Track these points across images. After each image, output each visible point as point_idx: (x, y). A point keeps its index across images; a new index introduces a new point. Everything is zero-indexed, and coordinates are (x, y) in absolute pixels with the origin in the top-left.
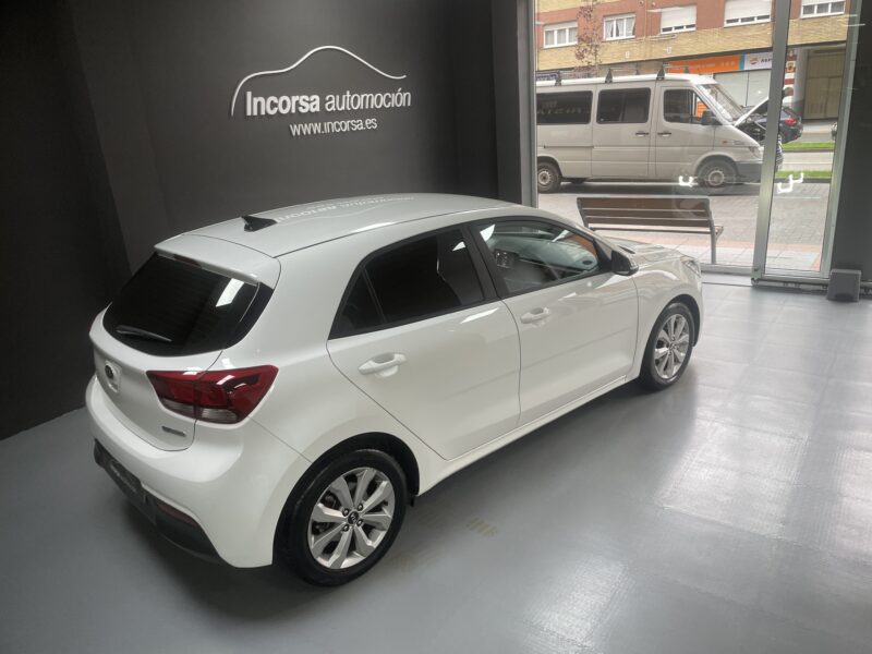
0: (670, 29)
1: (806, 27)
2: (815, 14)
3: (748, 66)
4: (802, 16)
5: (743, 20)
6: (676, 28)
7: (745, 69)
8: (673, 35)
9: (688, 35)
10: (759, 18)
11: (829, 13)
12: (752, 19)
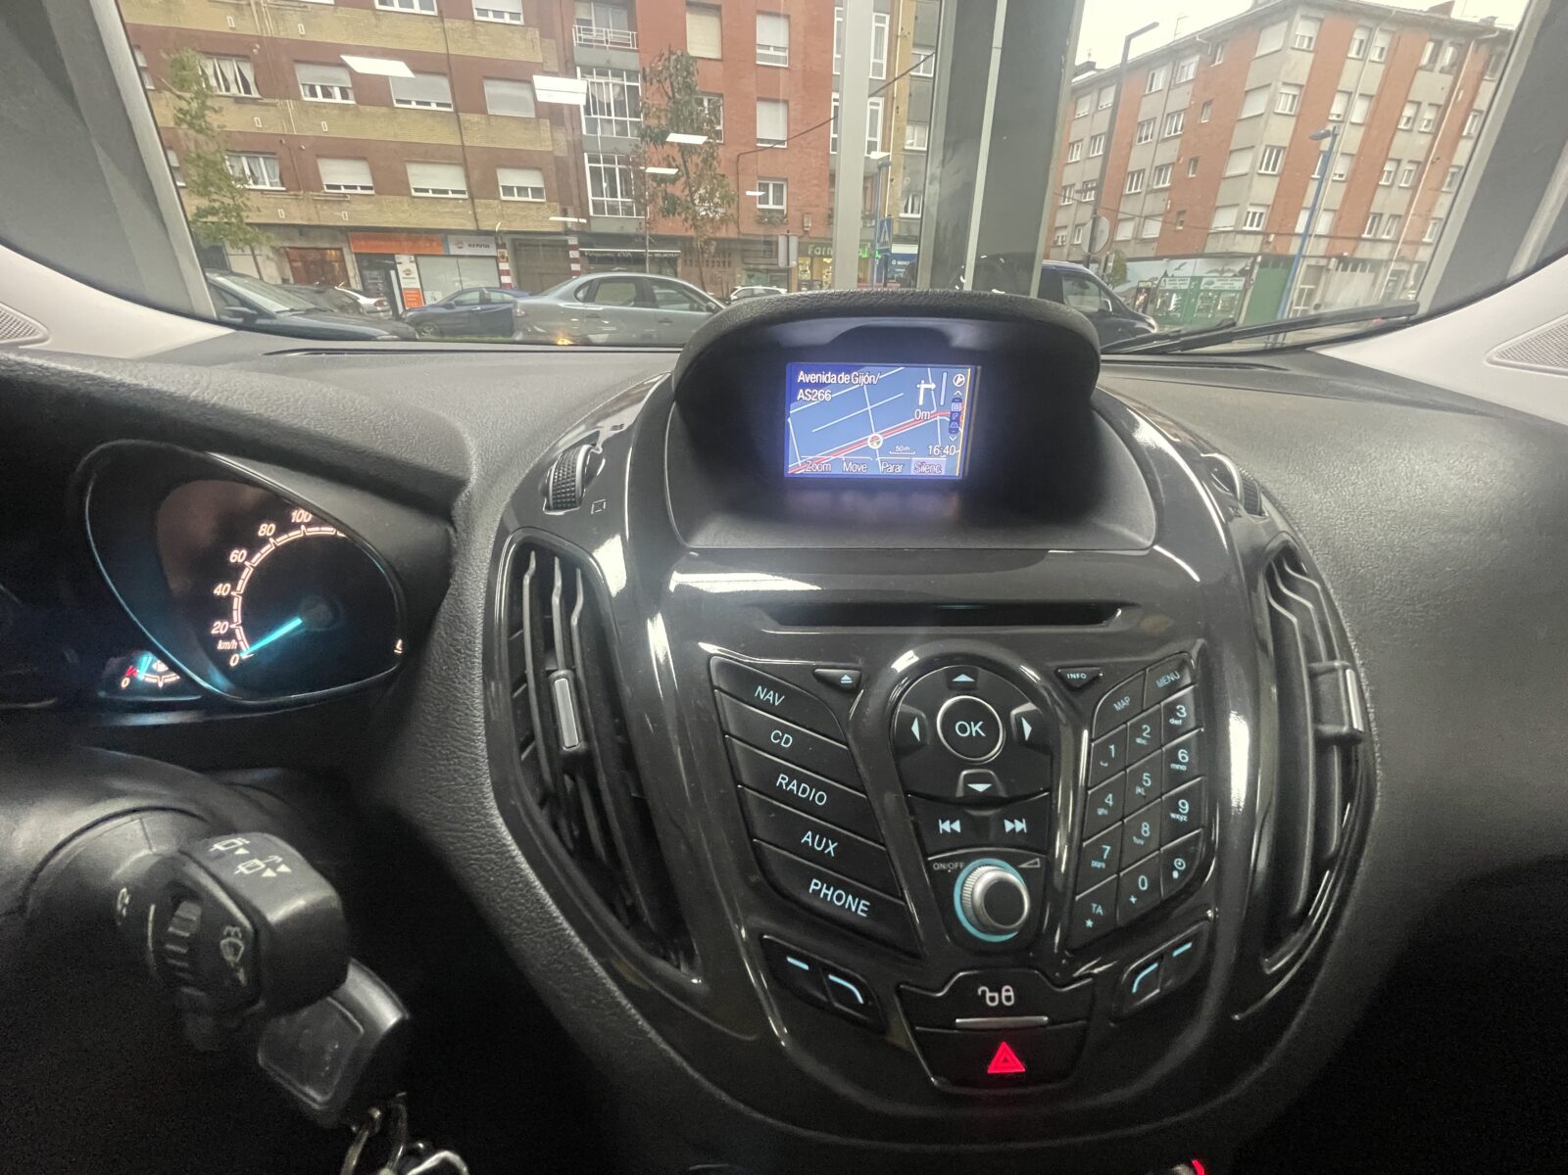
0: (338, 187)
1: (509, 211)
2: (516, 198)
3: (454, 250)
4: (503, 198)
5: (435, 191)
6: (346, 187)
7: (452, 253)
8: (345, 195)
9: (367, 199)
10: (454, 192)
11: (530, 199)
12: (445, 192)
